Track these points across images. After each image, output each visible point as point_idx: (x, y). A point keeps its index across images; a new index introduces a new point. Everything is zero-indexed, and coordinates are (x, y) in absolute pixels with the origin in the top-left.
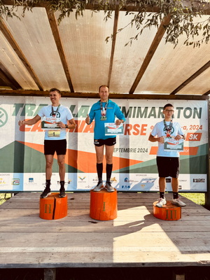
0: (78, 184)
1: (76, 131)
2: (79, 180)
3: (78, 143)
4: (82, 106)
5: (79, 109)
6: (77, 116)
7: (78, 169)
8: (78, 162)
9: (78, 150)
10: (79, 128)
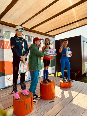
0: (6, 83)
1: (3, 48)
2: (6, 80)
3: (5, 56)
4: (6, 31)
5: (4, 32)
6: (3, 38)
7: (5, 73)
8: (5, 69)
9: (5, 61)
10: (5, 45)
